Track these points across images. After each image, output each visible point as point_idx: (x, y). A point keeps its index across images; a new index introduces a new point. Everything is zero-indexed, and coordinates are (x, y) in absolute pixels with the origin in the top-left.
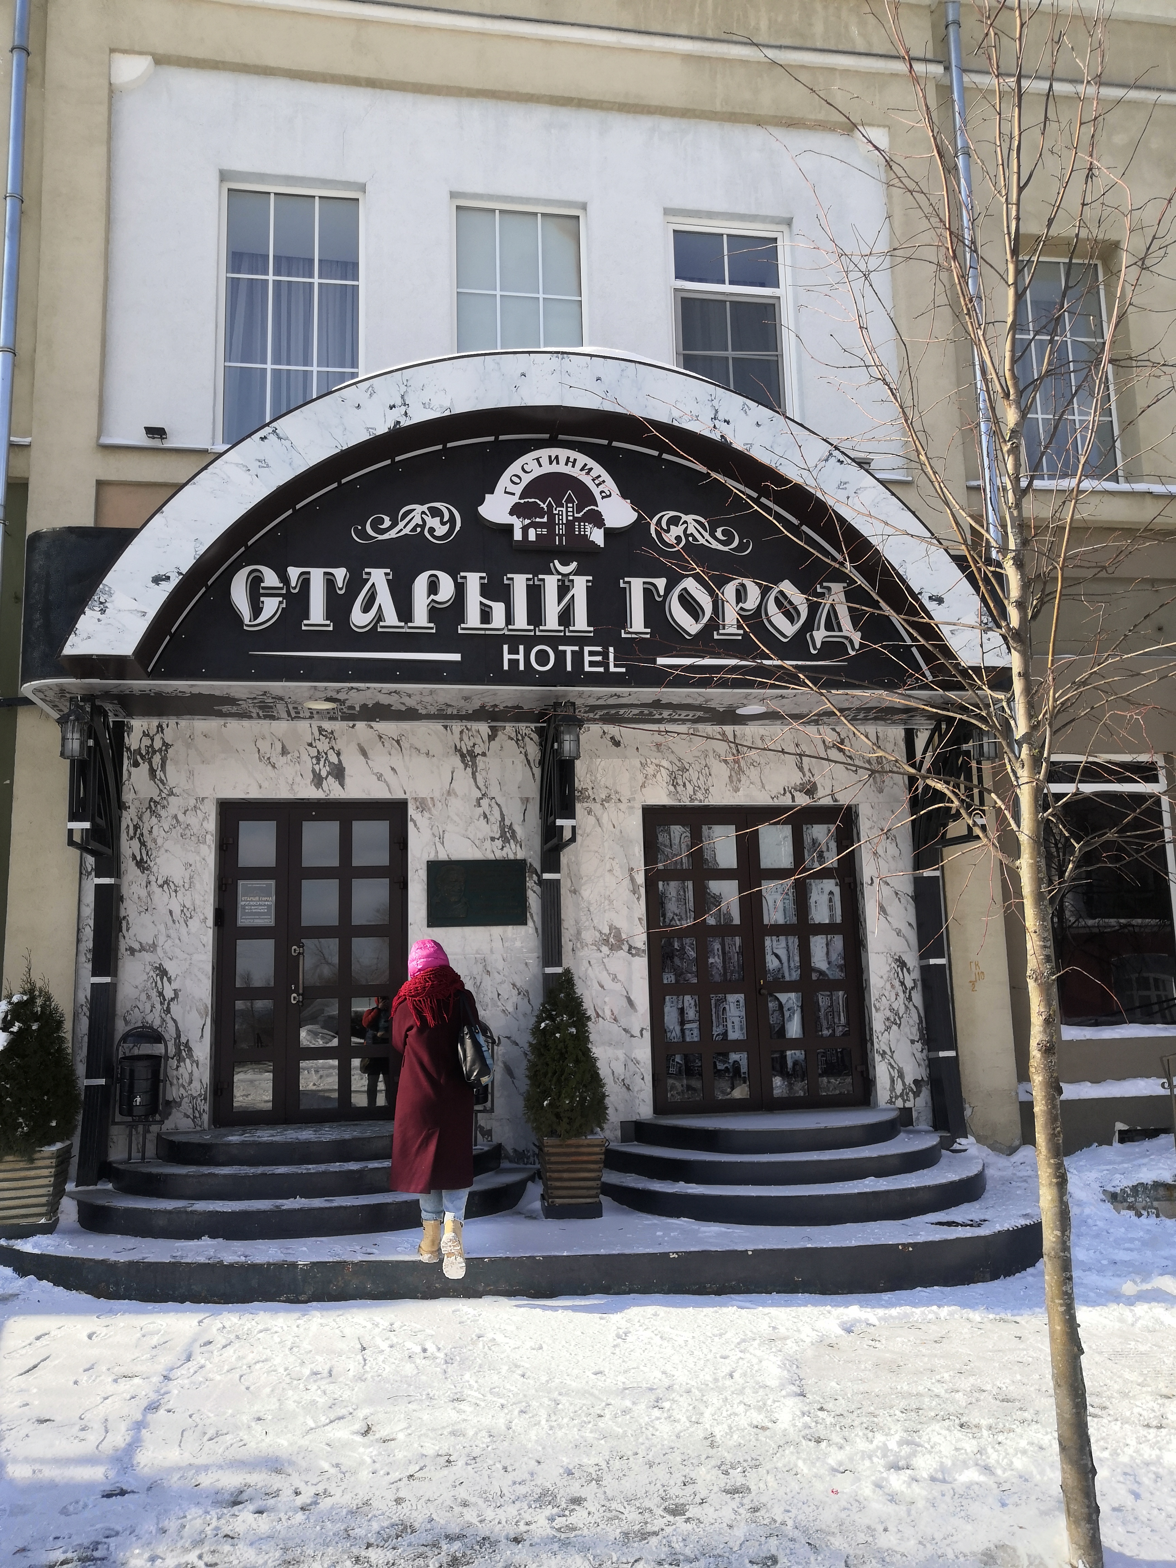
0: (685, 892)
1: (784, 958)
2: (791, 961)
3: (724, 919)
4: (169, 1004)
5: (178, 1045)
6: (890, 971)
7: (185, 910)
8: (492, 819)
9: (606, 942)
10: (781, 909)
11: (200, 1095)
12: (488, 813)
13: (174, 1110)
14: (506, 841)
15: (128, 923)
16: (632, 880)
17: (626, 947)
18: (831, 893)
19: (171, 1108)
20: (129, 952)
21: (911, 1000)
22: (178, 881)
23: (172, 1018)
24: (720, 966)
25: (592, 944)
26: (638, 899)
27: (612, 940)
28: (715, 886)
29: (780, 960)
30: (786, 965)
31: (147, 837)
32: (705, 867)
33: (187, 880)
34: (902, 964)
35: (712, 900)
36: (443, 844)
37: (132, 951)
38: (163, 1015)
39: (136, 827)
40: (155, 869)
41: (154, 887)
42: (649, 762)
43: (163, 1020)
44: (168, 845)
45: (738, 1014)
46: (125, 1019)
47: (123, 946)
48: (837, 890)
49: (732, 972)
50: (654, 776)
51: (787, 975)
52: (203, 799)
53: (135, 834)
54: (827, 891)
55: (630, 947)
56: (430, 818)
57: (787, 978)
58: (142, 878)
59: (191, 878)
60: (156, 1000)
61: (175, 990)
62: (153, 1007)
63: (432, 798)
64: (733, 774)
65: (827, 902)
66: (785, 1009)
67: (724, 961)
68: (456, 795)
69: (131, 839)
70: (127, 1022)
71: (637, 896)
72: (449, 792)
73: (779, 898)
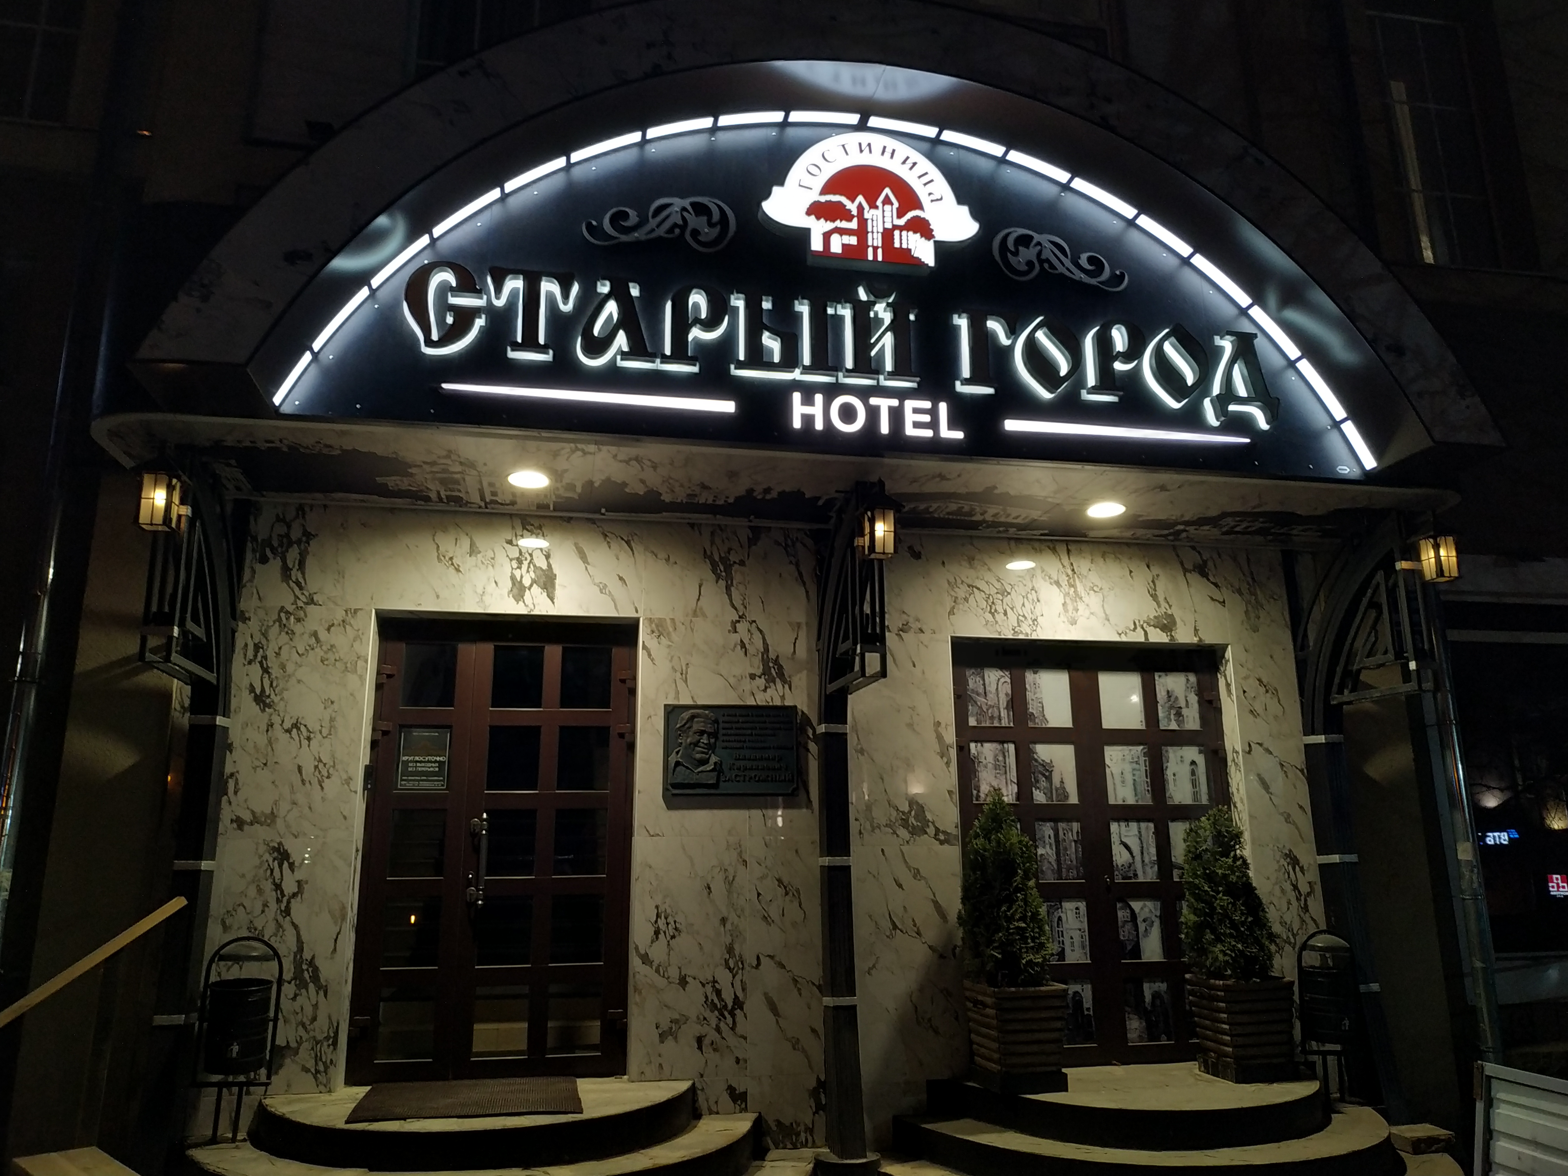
0: (1004, 757)
1: (1136, 850)
2: (1145, 854)
3: (1057, 795)
4: (289, 902)
5: (298, 963)
6: (1279, 870)
7: (321, 766)
8: (751, 650)
9: (905, 823)
10: (1130, 782)
11: (327, 1038)
12: (746, 641)
13: (288, 1061)
14: (771, 680)
15: (237, 783)
16: (940, 738)
17: (931, 830)
18: (1193, 763)
19: (283, 1057)
20: (235, 825)
21: (1307, 911)
22: (313, 725)
23: (293, 924)
24: (1053, 858)
25: (887, 826)
26: (948, 764)
27: (912, 820)
28: (1044, 752)
29: (1131, 853)
30: (1138, 858)
31: (273, 663)
32: (1031, 725)
33: (326, 724)
34: (1294, 861)
35: (1041, 769)
36: (686, 681)
37: (239, 823)
38: (280, 918)
39: (257, 647)
40: (280, 706)
41: (278, 732)
42: (959, 581)
43: (279, 926)
44: (301, 673)
45: (1078, 925)
46: (223, 923)
47: (226, 814)
48: (1200, 760)
49: (1069, 869)
50: (966, 600)
51: (1140, 873)
52: (356, 611)
53: (255, 656)
54: (1188, 761)
55: (937, 830)
56: (669, 646)
57: (1141, 879)
58: (262, 719)
59: (332, 720)
60: (271, 895)
61: (299, 882)
62: (265, 905)
63: (673, 620)
64: (1068, 601)
65: (1189, 774)
66: (1139, 920)
67: (1058, 854)
68: (704, 615)
69: (250, 663)
70: (226, 928)
71: (945, 760)
72: (695, 611)
73: (1128, 768)
